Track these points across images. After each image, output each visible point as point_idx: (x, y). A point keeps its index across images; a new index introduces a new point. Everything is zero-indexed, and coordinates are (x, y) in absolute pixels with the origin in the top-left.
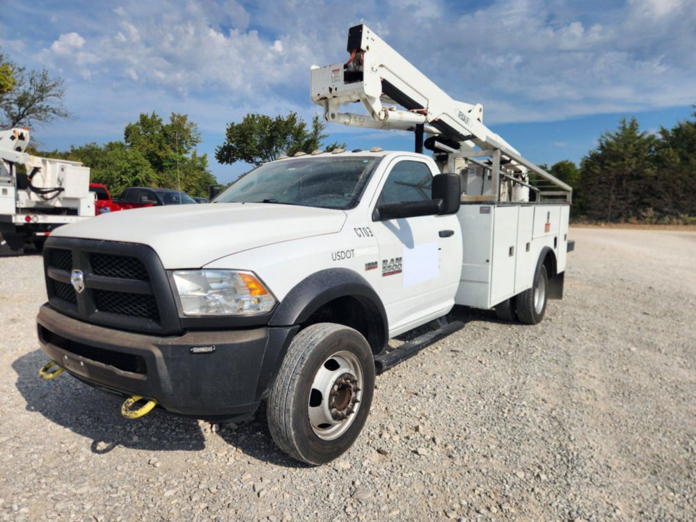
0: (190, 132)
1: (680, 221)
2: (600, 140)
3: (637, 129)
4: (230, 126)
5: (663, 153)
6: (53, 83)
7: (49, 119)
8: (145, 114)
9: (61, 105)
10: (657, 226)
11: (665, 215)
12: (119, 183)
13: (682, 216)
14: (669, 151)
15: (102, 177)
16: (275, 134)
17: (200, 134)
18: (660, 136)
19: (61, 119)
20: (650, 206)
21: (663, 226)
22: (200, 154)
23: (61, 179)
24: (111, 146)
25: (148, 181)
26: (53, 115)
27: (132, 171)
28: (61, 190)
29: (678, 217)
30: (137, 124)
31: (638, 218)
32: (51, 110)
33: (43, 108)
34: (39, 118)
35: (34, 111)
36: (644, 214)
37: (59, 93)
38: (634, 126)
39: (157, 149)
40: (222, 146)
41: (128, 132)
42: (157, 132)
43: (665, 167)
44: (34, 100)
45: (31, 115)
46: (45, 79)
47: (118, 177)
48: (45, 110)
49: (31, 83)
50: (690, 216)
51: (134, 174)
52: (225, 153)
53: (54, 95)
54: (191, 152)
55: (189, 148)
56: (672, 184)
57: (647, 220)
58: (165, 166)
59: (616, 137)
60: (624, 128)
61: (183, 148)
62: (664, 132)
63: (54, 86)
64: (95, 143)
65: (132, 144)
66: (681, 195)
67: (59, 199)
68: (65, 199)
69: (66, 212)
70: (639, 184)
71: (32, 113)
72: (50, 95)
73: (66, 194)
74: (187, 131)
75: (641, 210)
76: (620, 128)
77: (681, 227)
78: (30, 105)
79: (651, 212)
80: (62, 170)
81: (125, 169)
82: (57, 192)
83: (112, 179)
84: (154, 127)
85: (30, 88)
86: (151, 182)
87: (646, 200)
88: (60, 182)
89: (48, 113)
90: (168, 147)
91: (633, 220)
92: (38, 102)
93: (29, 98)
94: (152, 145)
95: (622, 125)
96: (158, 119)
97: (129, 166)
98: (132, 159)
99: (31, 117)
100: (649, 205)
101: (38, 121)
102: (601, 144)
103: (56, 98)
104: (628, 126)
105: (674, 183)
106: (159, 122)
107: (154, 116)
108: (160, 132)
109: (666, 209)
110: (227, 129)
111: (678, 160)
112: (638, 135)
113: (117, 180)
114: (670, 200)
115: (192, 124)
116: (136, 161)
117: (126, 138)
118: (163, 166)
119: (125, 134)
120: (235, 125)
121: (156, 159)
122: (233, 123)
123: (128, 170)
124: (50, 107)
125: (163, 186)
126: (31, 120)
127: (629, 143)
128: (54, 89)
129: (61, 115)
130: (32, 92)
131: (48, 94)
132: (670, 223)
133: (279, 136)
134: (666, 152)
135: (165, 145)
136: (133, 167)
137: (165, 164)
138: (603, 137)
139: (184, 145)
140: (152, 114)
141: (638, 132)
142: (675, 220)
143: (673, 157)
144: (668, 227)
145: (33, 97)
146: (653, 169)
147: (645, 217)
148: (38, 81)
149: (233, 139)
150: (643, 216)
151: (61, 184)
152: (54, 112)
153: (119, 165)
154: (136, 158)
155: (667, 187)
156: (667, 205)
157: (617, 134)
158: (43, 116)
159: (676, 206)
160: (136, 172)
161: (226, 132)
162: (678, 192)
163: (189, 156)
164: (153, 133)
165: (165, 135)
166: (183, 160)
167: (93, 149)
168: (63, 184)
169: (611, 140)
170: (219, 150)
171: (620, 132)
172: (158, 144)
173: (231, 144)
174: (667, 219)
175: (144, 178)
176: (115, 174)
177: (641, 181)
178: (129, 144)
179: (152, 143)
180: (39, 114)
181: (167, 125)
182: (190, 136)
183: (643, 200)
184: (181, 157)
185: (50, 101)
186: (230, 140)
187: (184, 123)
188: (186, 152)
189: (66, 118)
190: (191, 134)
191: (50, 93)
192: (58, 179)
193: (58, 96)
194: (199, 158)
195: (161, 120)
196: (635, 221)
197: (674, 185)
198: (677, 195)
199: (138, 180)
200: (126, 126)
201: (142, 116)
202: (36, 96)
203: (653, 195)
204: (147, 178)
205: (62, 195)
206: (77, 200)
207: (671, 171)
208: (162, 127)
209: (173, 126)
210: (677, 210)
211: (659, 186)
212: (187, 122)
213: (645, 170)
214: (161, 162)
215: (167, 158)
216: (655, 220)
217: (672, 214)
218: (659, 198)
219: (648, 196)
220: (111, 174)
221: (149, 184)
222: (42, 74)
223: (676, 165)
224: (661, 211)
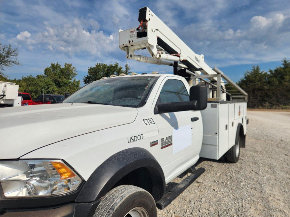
0: (73, 71)
1: (280, 108)
2: (245, 75)
3: (259, 70)
4: (90, 68)
5: (271, 80)
6: (13, 50)
7: (11, 66)
8: (54, 63)
9: (16, 59)
10: (270, 110)
11: (273, 105)
12: (41, 92)
13: (280, 105)
14: (273, 79)
15: (33, 90)
16: (109, 71)
17: (77, 72)
18: (269, 73)
19: (16, 65)
21: (273, 110)
22: (77, 80)
23: (4, 90)
24: (38, 77)
25: (54, 92)
26: (12, 64)
27: (47, 87)
28: (4, 96)
29: (279, 106)
30: (50, 68)
31: (262, 107)
32: (12, 62)
33: (8, 61)
34: (6, 65)
35: (4, 62)
36: (265, 105)
37: (16, 55)
38: (258, 69)
39: (58, 78)
40: (86, 77)
41: (46, 71)
42: (59, 71)
43: (272, 85)
44: (4, 57)
45: (3, 64)
46: (10, 49)
47: (40, 90)
48: (9, 62)
49: (4, 50)
50: (284, 105)
51: (47, 89)
52: (87, 79)
53: (13, 55)
54: (73, 79)
55: (72, 78)
57: (266, 107)
58: (62, 85)
59: (251, 73)
60: (254, 70)
61: (69, 77)
62: (271, 71)
63: (14, 51)
64: (31, 76)
65: (48, 76)
66: (280, 97)
67: (3, 100)
68: (6, 100)
69: (6, 106)
70: (262, 92)
71: (3, 63)
72: (12, 56)
73: (7, 97)
74: (72, 70)
75: (263, 103)
76: (252, 69)
77: (280, 110)
78: (3, 60)
79: (267, 104)
80: (5, 86)
81: (44, 86)
82: (2, 96)
83: (38, 91)
84: (57, 69)
85: (3, 53)
86: (55, 92)
87: (265, 99)
88: (4, 92)
89: (11, 63)
90: (63, 77)
91: (260, 107)
92: (7, 58)
93: (2, 57)
94: (56, 76)
95: (253, 68)
96: (59, 65)
97: (45, 85)
98: (47, 82)
99: (3, 65)
100: (266, 101)
101: (6, 66)
102: (245, 76)
103: (14, 56)
104: (256, 69)
105: (276, 92)
106: (60, 67)
107: (57, 64)
108: (60, 71)
109: (274, 103)
110: (89, 70)
111: (278, 82)
112: (260, 72)
113: (40, 91)
114: (275, 99)
115: (74, 67)
116: (48, 83)
117: (45, 73)
118: (60, 85)
119: (45, 72)
120: (92, 68)
121: (57, 82)
122: (91, 67)
123: (45, 87)
124: (11, 60)
125: (60, 93)
126: (3, 66)
127: (257, 76)
128: (14, 53)
129: (16, 64)
130: (4, 54)
131: (11, 55)
132: (276, 109)
133: (111, 72)
134: (272, 79)
135: (61, 76)
136: (47, 85)
137: (61, 84)
138: (246, 73)
139: (70, 76)
140: (57, 63)
141: (260, 71)
142: (278, 107)
143: (275, 81)
144: (275, 110)
145: (4, 56)
146: (267, 86)
147: (265, 106)
148: (7, 49)
149: (91, 74)
151: (4, 93)
152: (13, 63)
153: (41, 85)
154: (48, 82)
155: (273, 94)
156: (274, 101)
157: (251, 72)
158: (8, 64)
159: (278, 101)
160: (49, 88)
161: (88, 71)
162: (278, 96)
163: (72, 81)
164: (57, 72)
165: (62, 72)
166: (70, 82)
167: (30, 78)
168: (5, 93)
169: (249, 74)
170: (85, 78)
171: (252, 71)
172: (59, 76)
173: (90, 76)
174: (274, 107)
175: (52, 90)
176: (39, 89)
177: (262, 91)
178: (46, 76)
179: (56, 75)
180: (6, 63)
181: (63, 68)
182: (73, 73)
184: (68, 81)
185: (11, 58)
186: (89, 74)
187: (71, 67)
188: (71, 79)
189: (18, 65)
190: (73, 72)
191: (11, 54)
192: (3, 90)
193: (15, 56)
194: (77, 82)
195: (60, 66)
196: (261, 108)
197: (276, 93)
198: (278, 97)
199: (49, 91)
200: (45, 68)
201: (52, 64)
202: (5, 56)
203: (268, 97)
204: (53, 90)
205: (4, 98)
206: (12, 100)
207: (275, 87)
208: (61, 69)
209: (65, 68)
210: (278, 103)
211: (270, 93)
212: (72, 67)
213: (264, 87)
214: (60, 84)
215: (62, 81)
216: (269, 107)
217: (276, 105)
218: (271, 98)
219: (266, 97)
220: (37, 88)
221: (54, 93)
222: (8, 47)
223: (276, 85)
224: (272, 104)
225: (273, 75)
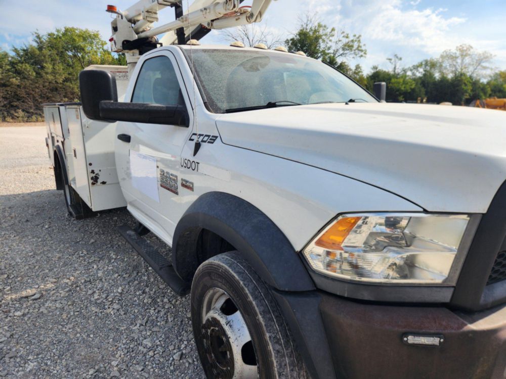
5: (21, 67)
10: (29, 124)
11: (32, 115)
14: (26, 66)
18: (12, 54)
20: (19, 108)
21: (33, 123)
29: (42, 117)
31: (13, 118)
36: (16, 114)
43: (24, 78)
56: (31, 92)
57: (20, 119)
62: (15, 50)
66: (40, 100)
70: (6, 91)
75: (13, 112)
79: (21, 113)
87: (15, 104)
91: (8, 119)
100: (17, 107)
105: (33, 91)
109: (32, 111)
111: (34, 74)
114: (32, 104)
132: (37, 121)
134: (24, 67)
142: (40, 119)
143: (29, 71)
144: (37, 124)
146: (17, 79)
147: (18, 117)
150: (16, 116)
155: (28, 94)
156: (31, 108)
159: (37, 108)
162: (37, 98)
174: (34, 117)
177: (8, 89)
183: (12, 104)
196: (11, 120)
197: (33, 93)
198: (37, 100)
203: (18, 100)
207: (30, 82)
210: (39, 112)
211: (22, 92)
213: (11, 80)
216: (26, 119)
217: (36, 114)
218: (23, 102)
219: (15, 100)
223: (33, 77)
224: (28, 112)
225: (23, 59)
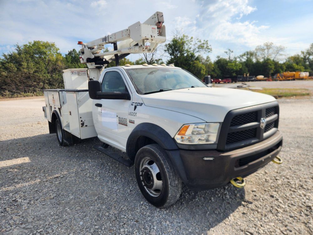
1: (22, 96)
5: (8, 65)
10: (12, 99)
11: (14, 94)
13: (22, 93)
14: (11, 65)
20: (6, 90)
21: (15, 98)
31: (2, 96)
36: (4, 93)
43: (10, 72)
50: (24, 93)
56: (14, 80)
57: (7, 96)
62: (4, 55)
66: (19, 84)
75: (2, 92)
77: (22, 98)
79: (7, 93)
87: (4, 87)
100: (5, 89)
105: (15, 79)
109: (14, 91)
111: (16, 69)
114: (14, 87)
132: (17, 97)
134: (10, 65)
142: (19, 95)
143: (13, 68)
144: (17, 98)
146: (5, 73)
147: (6, 95)
150: (4, 95)
155: (12, 81)
156: (13, 89)
159: (17, 89)
162: (17, 83)
174: (15, 95)
183: (2, 87)
197: (15, 80)
203: (6, 85)
207: (13, 73)
210: (18, 91)
211: (8, 80)
213: (2, 73)
216: (10, 96)
217: (17, 93)
218: (9, 86)
219: (4, 85)
223: (15, 71)
224: (12, 92)
225: (9, 60)
